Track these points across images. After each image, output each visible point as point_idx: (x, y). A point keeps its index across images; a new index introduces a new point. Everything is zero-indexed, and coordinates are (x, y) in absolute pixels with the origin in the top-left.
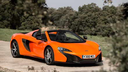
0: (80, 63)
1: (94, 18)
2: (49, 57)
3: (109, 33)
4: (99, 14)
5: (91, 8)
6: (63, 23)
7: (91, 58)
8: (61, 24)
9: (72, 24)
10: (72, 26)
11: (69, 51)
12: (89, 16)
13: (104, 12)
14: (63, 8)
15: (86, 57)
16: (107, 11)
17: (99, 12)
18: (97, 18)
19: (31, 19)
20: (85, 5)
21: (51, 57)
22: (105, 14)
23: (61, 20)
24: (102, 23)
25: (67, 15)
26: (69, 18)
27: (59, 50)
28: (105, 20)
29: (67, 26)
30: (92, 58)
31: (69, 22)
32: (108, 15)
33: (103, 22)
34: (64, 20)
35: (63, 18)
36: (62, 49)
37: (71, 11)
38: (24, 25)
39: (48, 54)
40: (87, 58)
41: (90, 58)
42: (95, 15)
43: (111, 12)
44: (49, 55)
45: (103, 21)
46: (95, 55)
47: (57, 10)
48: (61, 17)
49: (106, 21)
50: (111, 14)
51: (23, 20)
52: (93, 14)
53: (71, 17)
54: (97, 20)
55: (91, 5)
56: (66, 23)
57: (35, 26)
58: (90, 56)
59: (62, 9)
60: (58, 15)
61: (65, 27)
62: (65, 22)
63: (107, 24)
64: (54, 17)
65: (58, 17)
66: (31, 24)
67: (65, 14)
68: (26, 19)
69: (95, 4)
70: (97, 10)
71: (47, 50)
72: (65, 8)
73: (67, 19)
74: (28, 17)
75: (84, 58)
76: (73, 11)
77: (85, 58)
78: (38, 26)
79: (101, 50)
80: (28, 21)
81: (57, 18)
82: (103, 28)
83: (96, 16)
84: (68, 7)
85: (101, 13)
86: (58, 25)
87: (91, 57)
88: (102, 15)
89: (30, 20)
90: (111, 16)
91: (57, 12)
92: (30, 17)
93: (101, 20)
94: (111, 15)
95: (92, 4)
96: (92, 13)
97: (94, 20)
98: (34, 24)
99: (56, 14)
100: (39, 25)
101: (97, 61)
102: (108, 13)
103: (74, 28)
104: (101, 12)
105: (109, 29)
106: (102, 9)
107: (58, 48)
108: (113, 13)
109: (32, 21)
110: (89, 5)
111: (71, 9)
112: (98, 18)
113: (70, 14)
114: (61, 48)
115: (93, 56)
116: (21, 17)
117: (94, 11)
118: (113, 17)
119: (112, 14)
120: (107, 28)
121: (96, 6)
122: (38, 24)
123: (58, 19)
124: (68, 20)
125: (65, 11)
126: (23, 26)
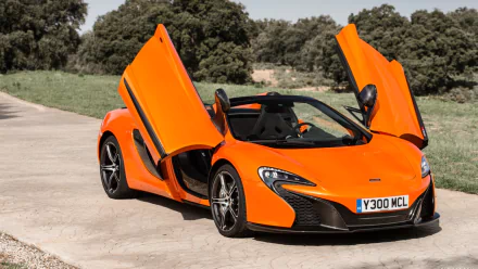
0: (351, 229)
1: (390, 45)
2: (227, 204)
3: (429, 81)
4: (403, 33)
5: (380, 18)
6: (308, 57)
7: (395, 208)
8: (305, 61)
9: (331, 61)
10: (332, 66)
11: (302, 181)
12: (376, 39)
13: (414, 26)
14: (310, 18)
15: (371, 205)
16: (423, 23)
17: (403, 28)
18: (398, 43)
19: (225, 51)
20: (365, 10)
21: (234, 206)
22: (419, 32)
23: (304, 51)
24: (409, 56)
25: (318, 37)
26: (323, 44)
27: (266, 181)
28: (419, 48)
29: (318, 66)
30: (397, 208)
31: (324, 54)
32: (426, 34)
33: (414, 53)
34: (312, 49)
35: (310, 45)
36: (275, 175)
37: (329, 26)
38: (207, 67)
39: (223, 192)
40: (377, 210)
41: (390, 208)
42: (392, 36)
43: (433, 28)
44: (227, 198)
45: (412, 50)
46: (407, 198)
47: (295, 25)
48: (304, 41)
49: (421, 50)
50: (434, 31)
51: (204, 54)
52: (388, 33)
53: (329, 42)
54: (398, 49)
55: (380, 9)
56: (318, 58)
57: (236, 67)
58: (390, 199)
59: (306, 21)
60: (297, 39)
61: (315, 67)
62: (314, 54)
63: (425, 57)
64: (286, 42)
65: (297, 42)
66: (225, 63)
67: (315, 36)
68: (210, 49)
69: (391, 8)
70: (397, 21)
71: (219, 179)
72: (313, 19)
73: (319, 47)
74: (215, 47)
75: (364, 210)
76: (335, 27)
77: (369, 210)
78: (244, 67)
79: (429, 172)
80: (216, 55)
81: (294, 45)
82: (415, 69)
83: (396, 38)
84: (321, 17)
85: (408, 30)
86: (297, 64)
87: (394, 203)
88: (410, 35)
89: (221, 52)
90: (434, 39)
91: (293, 29)
92: (221, 45)
93: (408, 47)
94: (433, 35)
95: (384, 6)
96: (385, 30)
97: (389, 49)
98: (232, 63)
99: (291, 34)
100: (245, 64)
101: (418, 219)
102: (426, 31)
103: (338, 70)
104: (406, 27)
105: (430, 71)
106: (410, 20)
107: (261, 171)
108: (438, 30)
109: (226, 54)
110: (375, 11)
111: (329, 23)
112: (401, 44)
113: (328, 35)
114: (271, 172)
115: (401, 202)
116: (199, 46)
117: (388, 26)
118: (439, 39)
119: (437, 33)
120: (425, 70)
121: (395, 12)
122: (242, 64)
123: (297, 49)
124: (321, 52)
125: (315, 27)
126: (204, 69)
